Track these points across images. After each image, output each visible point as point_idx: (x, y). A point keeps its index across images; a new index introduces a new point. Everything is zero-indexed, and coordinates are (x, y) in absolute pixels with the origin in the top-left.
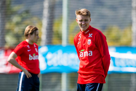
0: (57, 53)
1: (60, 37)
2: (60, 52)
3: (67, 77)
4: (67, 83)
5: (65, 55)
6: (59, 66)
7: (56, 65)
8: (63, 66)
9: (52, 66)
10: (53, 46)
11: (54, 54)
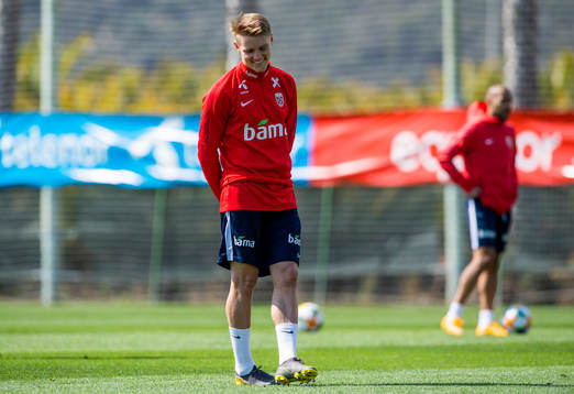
0: (28, 135)
1: (33, 93)
2: (35, 131)
3: (55, 198)
4: (54, 213)
5: (50, 139)
6: (31, 168)
7: (23, 165)
8: (42, 169)
9: (14, 167)
10: (17, 114)
11: (20, 137)
